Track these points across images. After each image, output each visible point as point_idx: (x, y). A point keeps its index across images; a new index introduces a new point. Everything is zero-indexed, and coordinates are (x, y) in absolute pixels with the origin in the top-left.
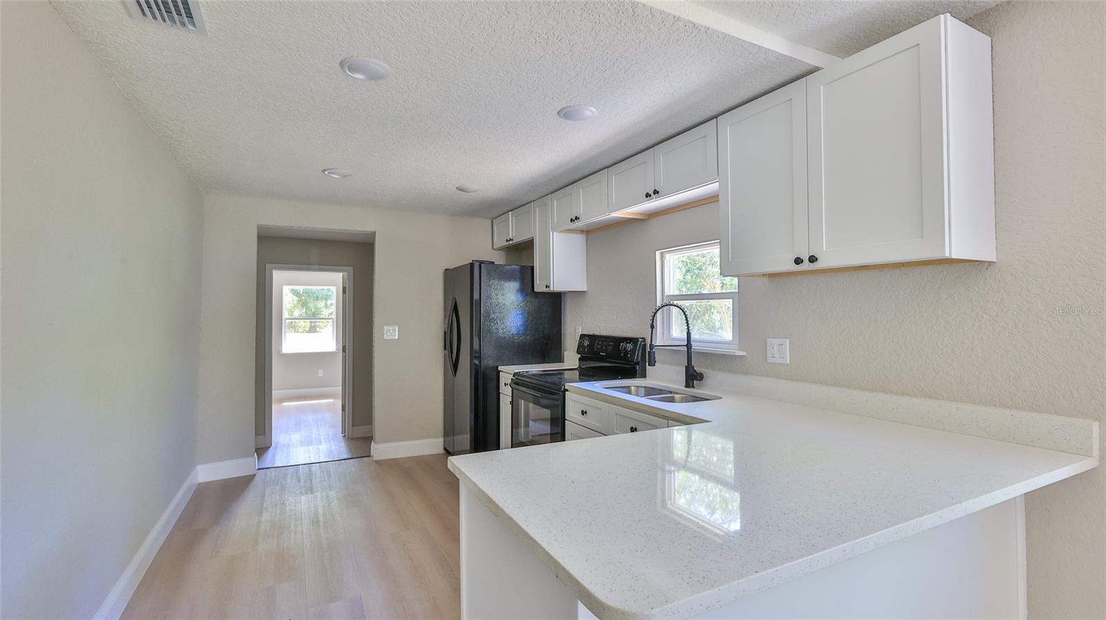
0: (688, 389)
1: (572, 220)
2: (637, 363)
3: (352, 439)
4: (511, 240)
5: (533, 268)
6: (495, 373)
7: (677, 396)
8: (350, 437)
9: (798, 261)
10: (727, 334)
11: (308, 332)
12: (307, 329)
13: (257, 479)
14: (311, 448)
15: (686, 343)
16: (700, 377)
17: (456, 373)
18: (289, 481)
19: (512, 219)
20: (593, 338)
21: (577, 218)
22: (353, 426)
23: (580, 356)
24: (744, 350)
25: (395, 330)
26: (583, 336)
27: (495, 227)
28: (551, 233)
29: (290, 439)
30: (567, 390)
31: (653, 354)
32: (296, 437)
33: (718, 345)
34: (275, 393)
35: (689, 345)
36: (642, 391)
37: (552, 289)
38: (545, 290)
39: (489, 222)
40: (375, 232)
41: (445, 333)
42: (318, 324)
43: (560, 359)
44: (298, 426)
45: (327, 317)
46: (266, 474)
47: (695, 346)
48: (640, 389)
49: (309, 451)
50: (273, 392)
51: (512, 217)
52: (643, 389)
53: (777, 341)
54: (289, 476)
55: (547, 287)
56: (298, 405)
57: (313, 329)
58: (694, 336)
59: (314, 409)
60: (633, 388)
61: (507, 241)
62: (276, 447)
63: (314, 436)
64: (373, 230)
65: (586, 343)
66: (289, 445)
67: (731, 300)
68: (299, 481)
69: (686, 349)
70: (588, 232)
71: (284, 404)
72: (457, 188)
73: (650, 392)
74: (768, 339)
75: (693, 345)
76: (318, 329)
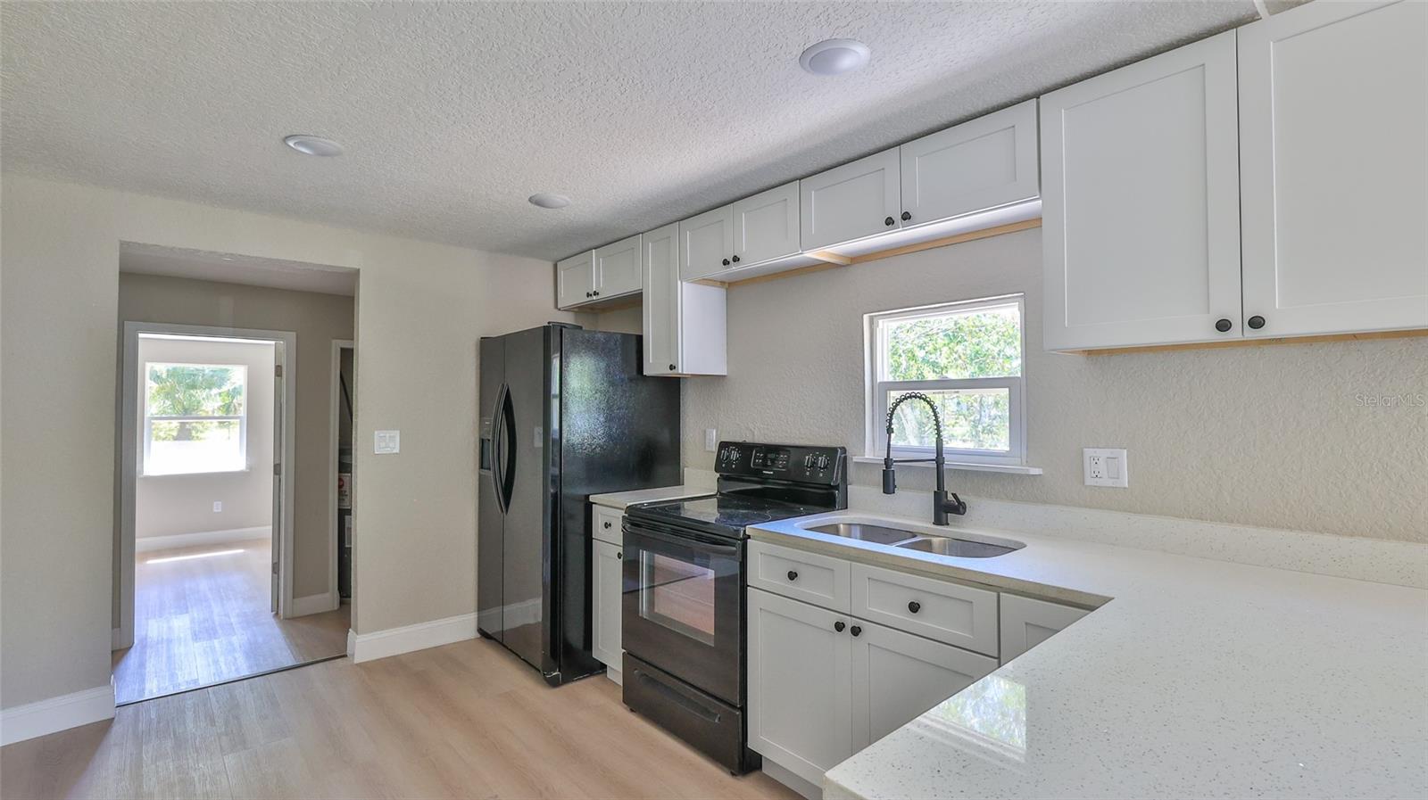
0: (939, 527)
1: (726, 263)
2: (836, 487)
3: (294, 619)
4: (595, 293)
5: (640, 339)
6: (581, 506)
7: (935, 540)
8: (289, 615)
9: (1223, 326)
10: (1000, 442)
11: (176, 439)
12: (175, 434)
13: (116, 729)
14: (216, 641)
15: (934, 456)
16: (959, 508)
17: (507, 505)
18: (190, 726)
19: (598, 265)
20: (745, 448)
21: (736, 259)
22: (294, 598)
23: (718, 475)
24: (1039, 467)
25: (394, 437)
26: (724, 445)
27: (561, 274)
28: (679, 282)
29: (170, 628)
30: (749, 537)
31: (891, 473)
32: (181, 624)
33: (987, 459)
34: (140, 543)
35: (939, 460)
36: (857, 531)
37: (680, 372)
38: (666, 372)
39: (549, 267)
40: (359, 270)
41: (482, 441)
42: (194, 424)
43: (677, 480)
44: (182, 603)
45: (210, 414)
46: (136, 715)
47: (949, 462)
48: (853, 527)
49: (213, 649)
50: (137, 541)
51: (597, 260)
52: (858, 528)
53: (1103, 454)
54: (190, 714)
55: (672, 367)
56: (181, 562)
57: (184, 434)
58: (948, 445)
59: (210, 569)
60: (842, 526)
61: (588, 295)
62: (144, 647)
63: (216, 619)
64: (356, 266)
65: (735, 455)
66: (169, 641)
67: (1007, 389)
68: (213, 722)
69: (933, 464)
70: (729, 284)
71: (150, 562)
72: (530, 200)
73: (871, 532)
74: (1085, 450)
75: (946, 459)
76: (194, 433)
